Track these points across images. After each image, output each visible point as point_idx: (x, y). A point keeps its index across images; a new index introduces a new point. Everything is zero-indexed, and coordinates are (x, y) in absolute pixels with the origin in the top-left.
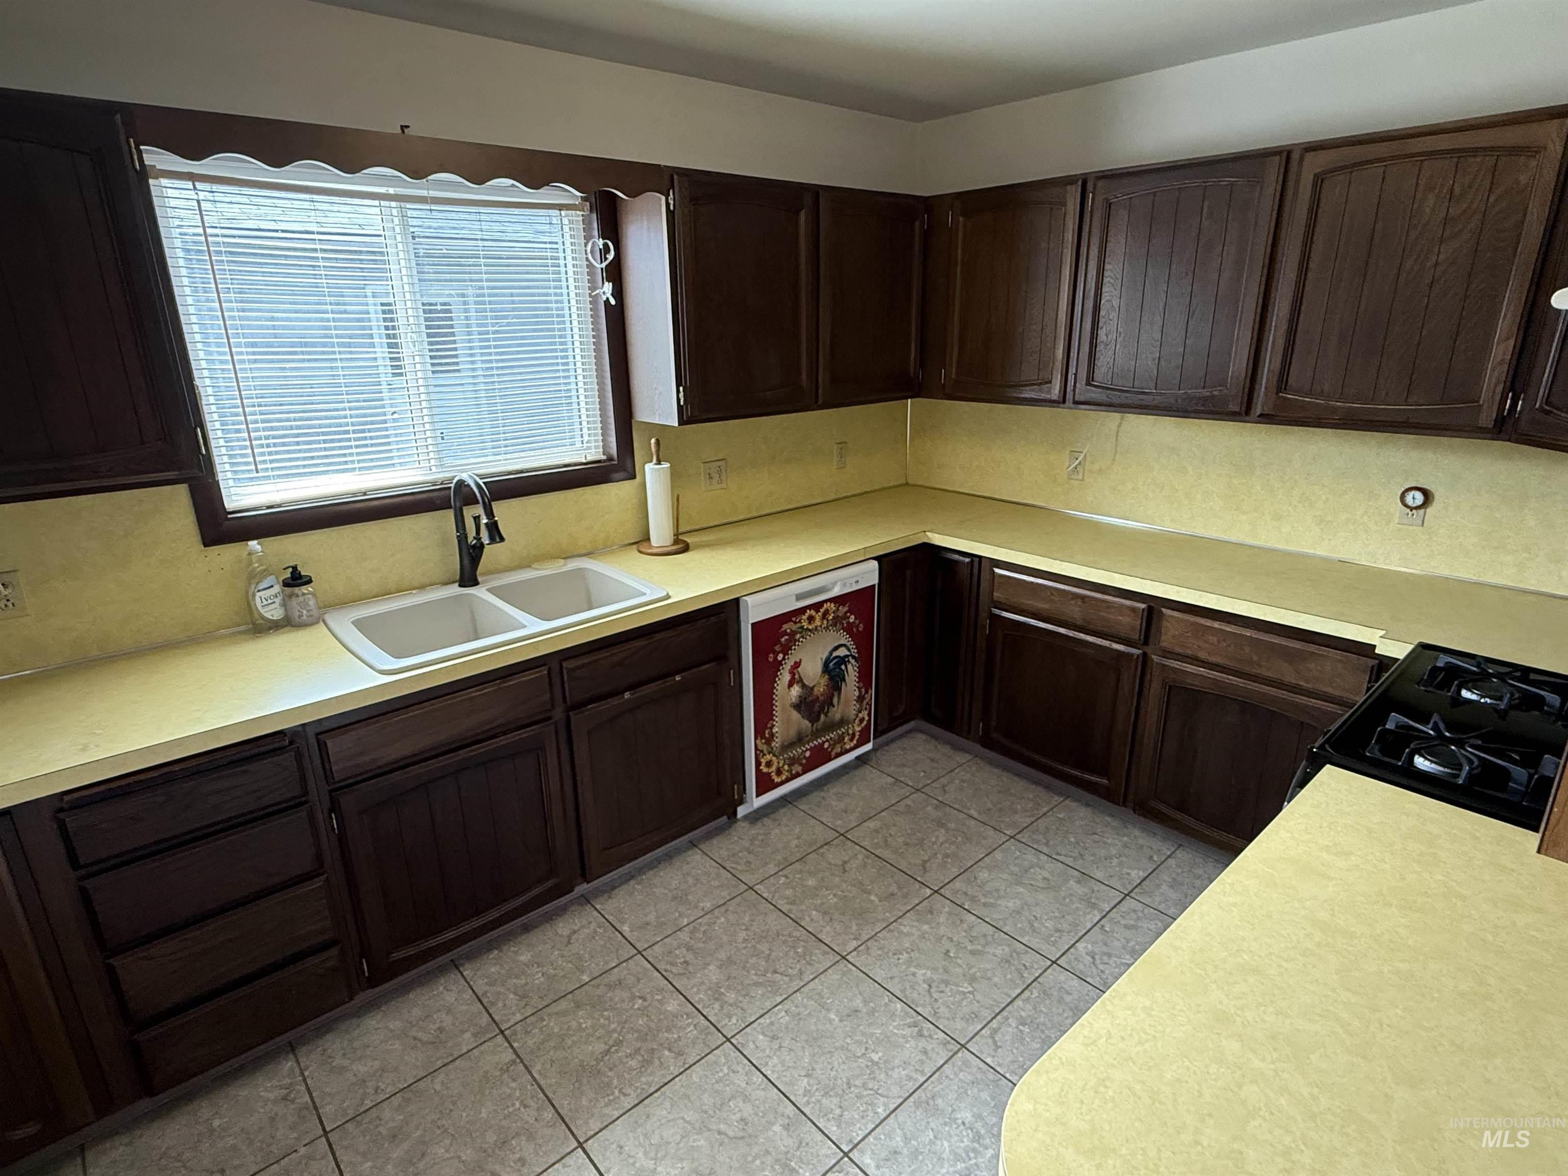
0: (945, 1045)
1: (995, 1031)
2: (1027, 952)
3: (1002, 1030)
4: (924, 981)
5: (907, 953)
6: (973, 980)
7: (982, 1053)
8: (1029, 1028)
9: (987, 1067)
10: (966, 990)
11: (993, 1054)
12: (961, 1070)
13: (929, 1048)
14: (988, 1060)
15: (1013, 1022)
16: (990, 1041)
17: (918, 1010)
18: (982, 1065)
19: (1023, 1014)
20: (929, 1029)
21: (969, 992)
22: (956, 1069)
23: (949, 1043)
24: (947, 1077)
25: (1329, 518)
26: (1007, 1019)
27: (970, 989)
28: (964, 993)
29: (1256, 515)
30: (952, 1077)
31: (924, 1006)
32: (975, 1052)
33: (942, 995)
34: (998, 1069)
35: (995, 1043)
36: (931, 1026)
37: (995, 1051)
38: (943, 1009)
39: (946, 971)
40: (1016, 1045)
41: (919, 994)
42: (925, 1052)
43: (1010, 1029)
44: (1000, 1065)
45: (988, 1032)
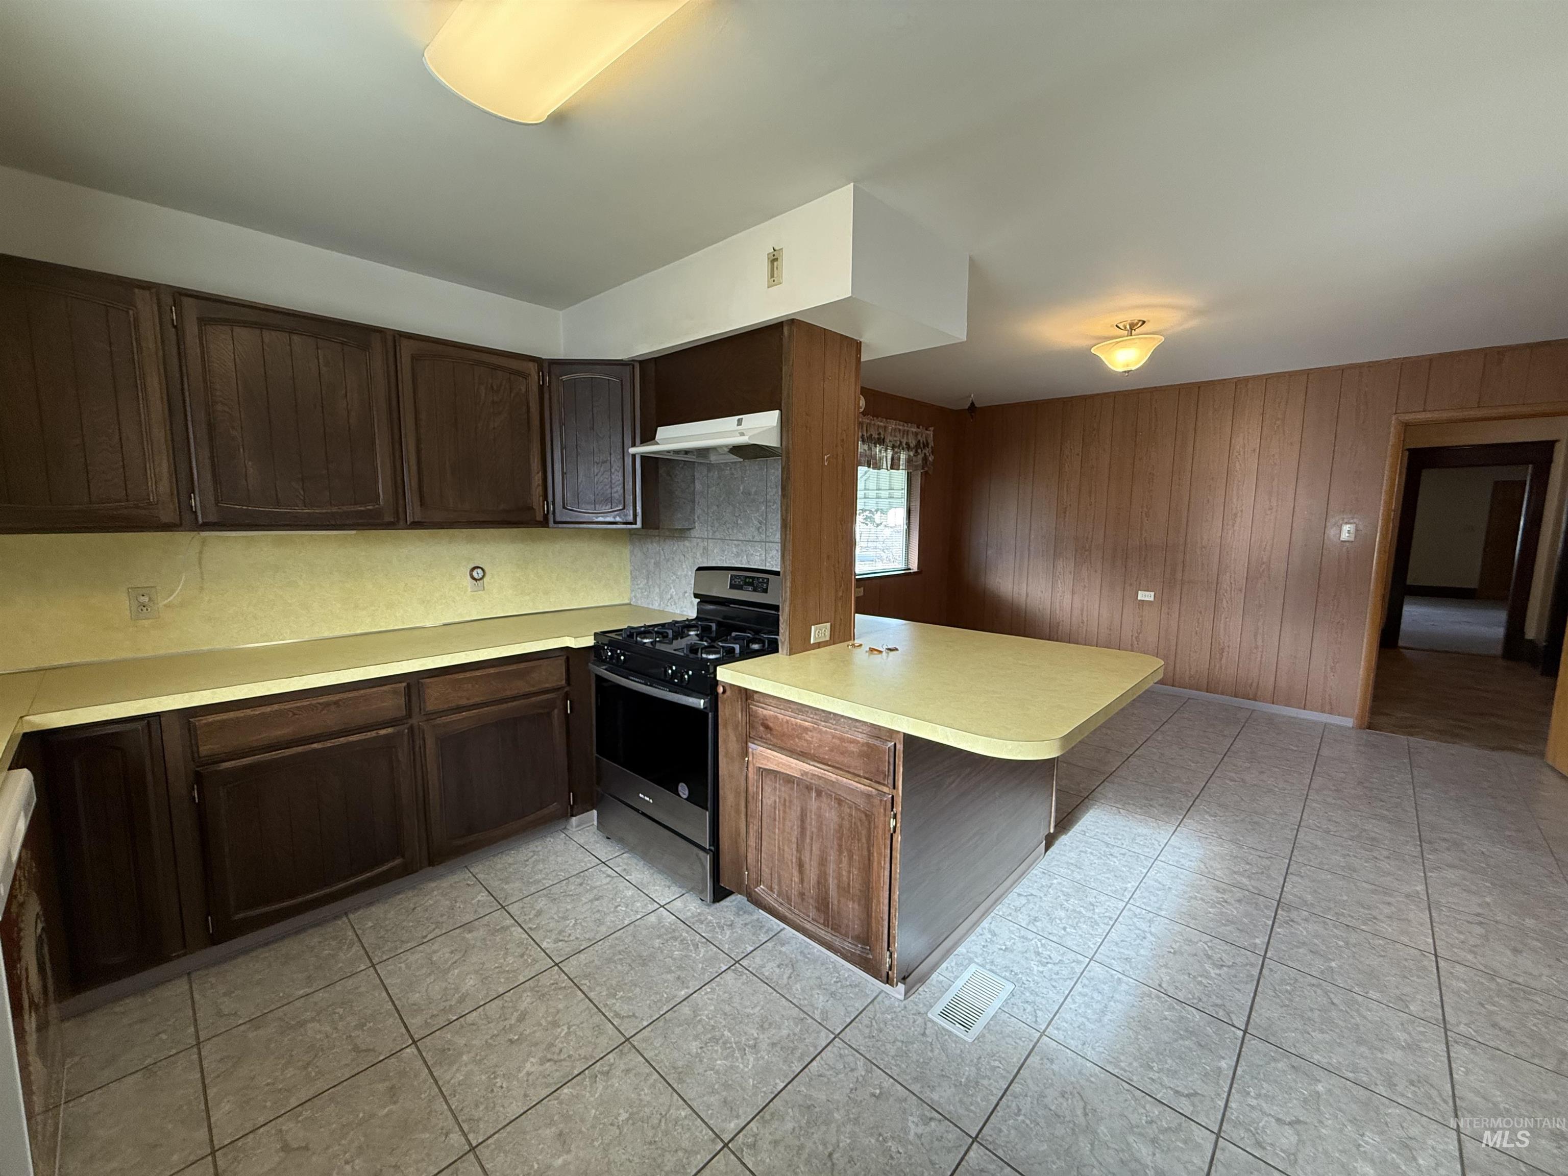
0: (622, 1054)
1: (617, 1015)
2: (538, 981)
3: (617, 1010)
4: (541, 1065)
5: (495, 1078)
6: (555, 1024)
7: (637, 1027)
8: (619, 992)
9: (652, 1025)
10: (566, 1030)
11: (639, 1020)
12: (652, 1043)
13: (623, 1067)
14: (645, 1024)
15: (610, 1002)
16: (626, 1020)
17: (576, 1072)
18: (649, 1029)
19: (604, 993)
20: (602, 1065)
21: (569, 1028)
22: (649, 1048)
23: (621, 1051)
24: (656, 1055)
25: (428, 598)
26: (606, 1005)
27: (565, 1028)
28: (568, 1034)
29: (373, 608)
30: (657, 1052)
31: (574, 1067)
32: (635, 1032)
33: (565, 1050)
34: (655, 1018)
35: (628, 1017)
36: (598, 1064)
37: (637, 1018)
38: (582, 1052)
39: (536, 1044)
40: (634, 1003)
41: (557, 1070)
42: (628, 1071)
43: (618, 1005)
44: (651, 1016)
45: (617, 1019)
